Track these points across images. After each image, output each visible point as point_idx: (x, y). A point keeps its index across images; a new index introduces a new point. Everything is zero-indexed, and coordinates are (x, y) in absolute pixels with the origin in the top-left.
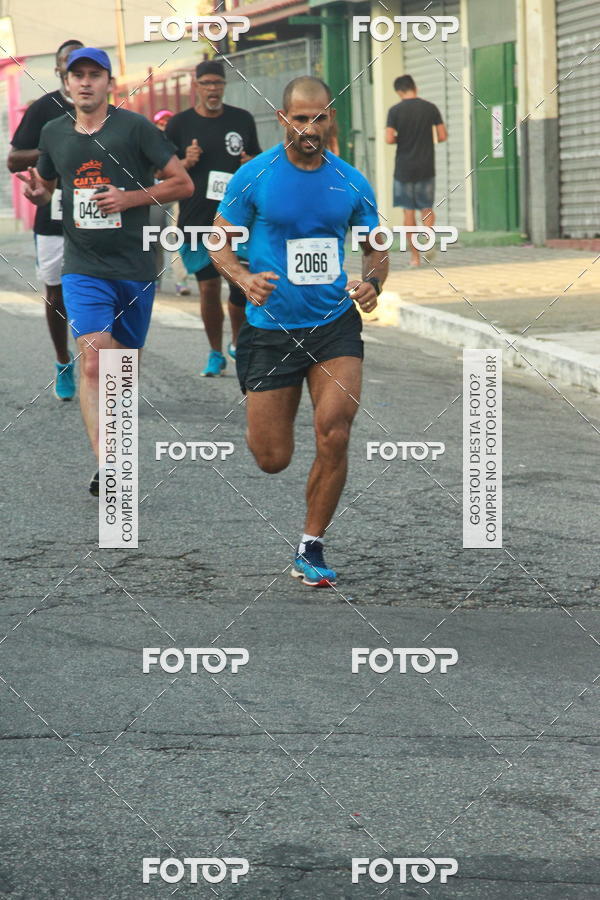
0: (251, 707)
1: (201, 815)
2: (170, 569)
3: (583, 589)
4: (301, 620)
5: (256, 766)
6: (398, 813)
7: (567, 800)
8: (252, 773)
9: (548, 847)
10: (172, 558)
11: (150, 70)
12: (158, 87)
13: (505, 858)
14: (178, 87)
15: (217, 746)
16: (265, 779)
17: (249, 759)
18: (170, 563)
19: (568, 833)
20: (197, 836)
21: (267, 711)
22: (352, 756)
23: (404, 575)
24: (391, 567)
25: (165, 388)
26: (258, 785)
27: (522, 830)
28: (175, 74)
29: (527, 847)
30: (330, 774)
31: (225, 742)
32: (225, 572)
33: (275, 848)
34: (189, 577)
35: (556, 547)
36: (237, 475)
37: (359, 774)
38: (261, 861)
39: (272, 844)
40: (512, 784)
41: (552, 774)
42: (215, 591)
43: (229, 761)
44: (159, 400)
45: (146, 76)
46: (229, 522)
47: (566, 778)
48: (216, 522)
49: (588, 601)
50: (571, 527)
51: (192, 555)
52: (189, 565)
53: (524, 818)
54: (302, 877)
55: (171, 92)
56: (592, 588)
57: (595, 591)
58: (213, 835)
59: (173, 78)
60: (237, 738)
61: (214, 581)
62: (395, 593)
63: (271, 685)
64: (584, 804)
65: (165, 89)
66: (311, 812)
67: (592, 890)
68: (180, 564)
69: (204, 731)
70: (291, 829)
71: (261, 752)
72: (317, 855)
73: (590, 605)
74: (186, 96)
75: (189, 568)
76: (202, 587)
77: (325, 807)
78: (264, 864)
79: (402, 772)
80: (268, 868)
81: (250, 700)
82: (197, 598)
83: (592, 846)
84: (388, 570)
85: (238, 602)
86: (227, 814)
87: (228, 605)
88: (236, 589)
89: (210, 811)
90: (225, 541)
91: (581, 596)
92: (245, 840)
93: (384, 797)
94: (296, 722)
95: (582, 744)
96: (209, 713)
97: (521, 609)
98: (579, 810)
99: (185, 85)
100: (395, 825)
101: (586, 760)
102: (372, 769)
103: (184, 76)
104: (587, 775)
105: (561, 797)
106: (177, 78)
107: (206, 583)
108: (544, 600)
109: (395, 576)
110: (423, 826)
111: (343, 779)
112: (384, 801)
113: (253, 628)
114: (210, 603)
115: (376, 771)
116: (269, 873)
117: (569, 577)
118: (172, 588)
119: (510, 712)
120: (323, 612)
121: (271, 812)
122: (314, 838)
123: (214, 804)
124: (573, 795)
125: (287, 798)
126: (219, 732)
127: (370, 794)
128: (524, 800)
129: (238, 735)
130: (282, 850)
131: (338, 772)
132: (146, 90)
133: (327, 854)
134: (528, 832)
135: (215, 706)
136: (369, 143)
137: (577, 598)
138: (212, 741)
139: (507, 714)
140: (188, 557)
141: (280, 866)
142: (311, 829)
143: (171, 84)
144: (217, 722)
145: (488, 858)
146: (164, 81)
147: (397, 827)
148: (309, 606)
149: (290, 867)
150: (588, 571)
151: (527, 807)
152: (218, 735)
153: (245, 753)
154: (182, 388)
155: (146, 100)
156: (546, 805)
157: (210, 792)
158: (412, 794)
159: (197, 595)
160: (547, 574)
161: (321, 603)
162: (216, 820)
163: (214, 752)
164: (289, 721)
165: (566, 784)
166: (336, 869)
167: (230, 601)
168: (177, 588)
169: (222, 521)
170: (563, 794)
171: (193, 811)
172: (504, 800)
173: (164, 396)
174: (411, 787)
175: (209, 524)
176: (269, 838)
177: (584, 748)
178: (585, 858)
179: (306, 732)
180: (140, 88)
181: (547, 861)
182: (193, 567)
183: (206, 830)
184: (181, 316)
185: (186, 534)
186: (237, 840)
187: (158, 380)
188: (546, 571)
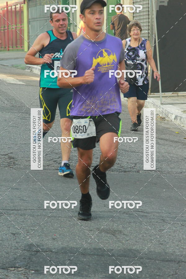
0: (25, 202)
1: (6, 235)
2: (3, 158)
3: (131, 167)
4: (43, 175)
5: (25, 220)
6: (68, 235)
7: (121, 231)
8: (23, 222)
9: (113, 245)
10: (4, 155)
11: (7, 3)
12: (9, 8)
13: (100, 249)
14: (15, 8)
15: (13, 213)
16: (27, 224)
17: (23, 217)
18: (3, 156)
19: (120, 241)
20: (4, 241)
21: (29, 203)
22: (55, 217)
23: (76, 161)
24: (72, 159)
25: (6, 102)
26: (24, 226)
27: (106, 240)
28: (15, 4)
29: (107, 245)
30: (48, 222)
31: (15, 212)
32: (20, 159)
33: (28, 245)
34: (9, 161)
35: (124, 153)
36: (27, 129)
37: (57, 222)
38: (24, 249)
39: (28, 244)
40: (104, 226)
41: (117, 223)
42: (17, 166)
43: (16, 218)
44: (4, 106)
45: (5, 4)
46: (23, 144)
47: (121, 225)
48: (19, 144)
49: (133, 170)
50: (130, 148)
51: (10, 154)
52: (9, 157)
53: (107, 237)
54: (36, 254)
55: (13, 10)
56: (134, 166)
57: (135, 167)
58: (9, 241)
59: (14, 5)
60: (20, 211)
61: (16, 162)
62: (73, 167)
63: (32, 195)
64: (126, 233)
65: (11, 9)
66: (41, 234)
67: (126, 259)
68: (6, 157)
69: (9, 209)
70: (34, 240)
71: (27, 215)
72: (41, 247)
73: (133, 172)
74: (18, 11)
75: (9, 158)
76: (12, 164)
77: (45, 233)
78: (24, 250)
79: (70, 222)
80: (26, 251)
81: (24, 199)
82: (11, 168)
83: (127, 245)
84: (71, 160)
85: (24, 169)
86: (14, 234)
87: (20, 170)
88: (23, 165)
89: (9, 233)
90: (21, 150)
91: (131, 169)
92: (19, 242)
93: (64, 230)
94: (38, 206)
95: (127, 214)
96: (12, 203)
97: (112, 173)
98: (124, 234)
99: (18, 7)
100: (66, 238)
101: (127, 219)
102: (61, 221)
103: (18, 5)
104: (127, 224)
105: (119, 230)
106: (15, 5)
107: (14, 163)
108: (119, 170)
109: (73, 162)
110: (75, 239)
111: (52, 224)
112: (64, 231)
113: (27, 177)
114: (15, 169)
115: (62, 222)
116: (26, 253)
117: (128, 163)
118: (3, 164)
119: (105, 204)
120: (50, 172)
121: (28, 234)
122: (41, 242)
123: (11, 231)
124: (123, 230)
125: (34, 230)
126: (14, 209)
127: (60, 229)
128: (107, 231)
129: (20, 210)
130: (31, 246)
131: (50, 222)
132: (6, 9)
133: (45, 247)
134: (108, 241)
135: (13, 201)
136: (75, 27)
137: (130, 170)
138: (12, 212)
139: (104, 205)
140: (9, 155)
141: (30, 251)
142: (40, 239)
143: (13, 7)
144: (14, 206)
145: (95, 249)
146: (11, 6)
147: (67, 239)
148: (46, 171)
149: (32, 251)
150: (134, 161)
151: (108, 233)
152: (14, 210)
153: (22, 216)
154: (11, 102)
155: (6, 12)
156: (114, 233)
157: (9, 227)
158: (73, 229)
159: (11, 167)
160: (121, 162)
161: (50, 170)
162: (11, 236)
163: (12, 215)
164: (36, 206)
165: (121, 226)
166: (47, 252)
167: (21, 169)
168: (5, 164)
169: (20, 144)
170: (120, 229)
171: (4, 233)
172: (101, 231)
173: (6, 105)
174: (73, 227)
175: (16, 144)
176: (27, 242)
177: (127, 215)
178: (124, 249)
179: (41, 209)
180: (4, 8)
181: (113, 250)
182: (10, 158)
183: (7, 239)
184: (13, 80)
185: (9, 148)
186: (17, 242)
187: (4, 99)
188: (120, 161)
